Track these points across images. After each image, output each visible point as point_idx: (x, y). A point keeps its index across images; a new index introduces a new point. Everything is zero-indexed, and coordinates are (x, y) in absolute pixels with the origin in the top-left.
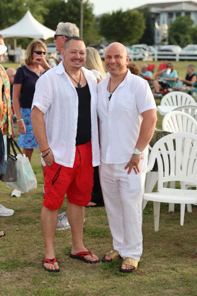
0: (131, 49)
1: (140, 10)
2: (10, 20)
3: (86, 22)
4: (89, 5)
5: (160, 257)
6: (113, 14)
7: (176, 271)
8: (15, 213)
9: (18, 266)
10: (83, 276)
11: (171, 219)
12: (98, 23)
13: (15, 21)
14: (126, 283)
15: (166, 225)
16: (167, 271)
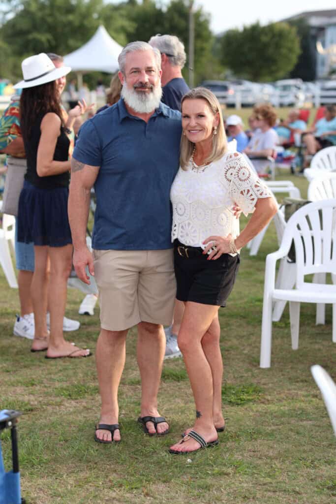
0: (275, 87)
1: (291, 22)
2: (71, 42)
3: (199, 44)
4: (203, 16)
5: (297, 382)
6: (245, 30)
7: (319, 399)
8: (82, 327)
9: (86, 392)
10: (182, 405)
11: (319, 334)
12: (219, 46)
13: (79, 44)
14: (244, 414)
15: (311, 341)
16: (306, 399)
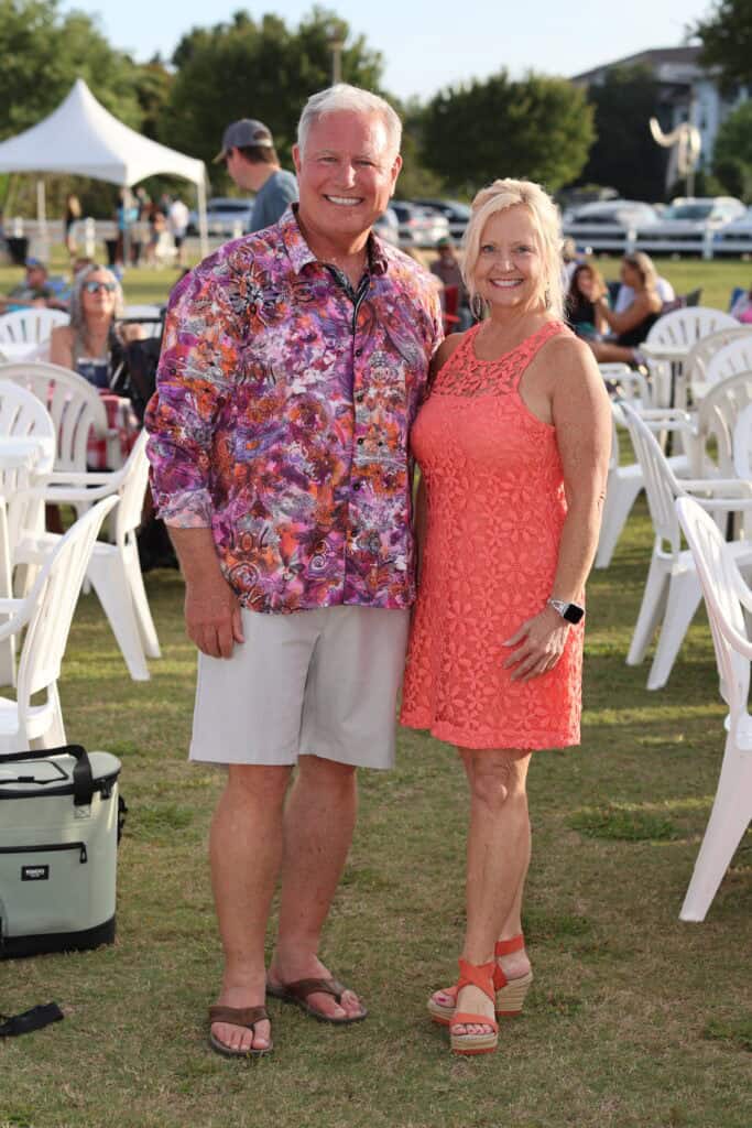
2: (16, 112)
4: (366, 59)
6: (476, 88)
13: (35, 114)
